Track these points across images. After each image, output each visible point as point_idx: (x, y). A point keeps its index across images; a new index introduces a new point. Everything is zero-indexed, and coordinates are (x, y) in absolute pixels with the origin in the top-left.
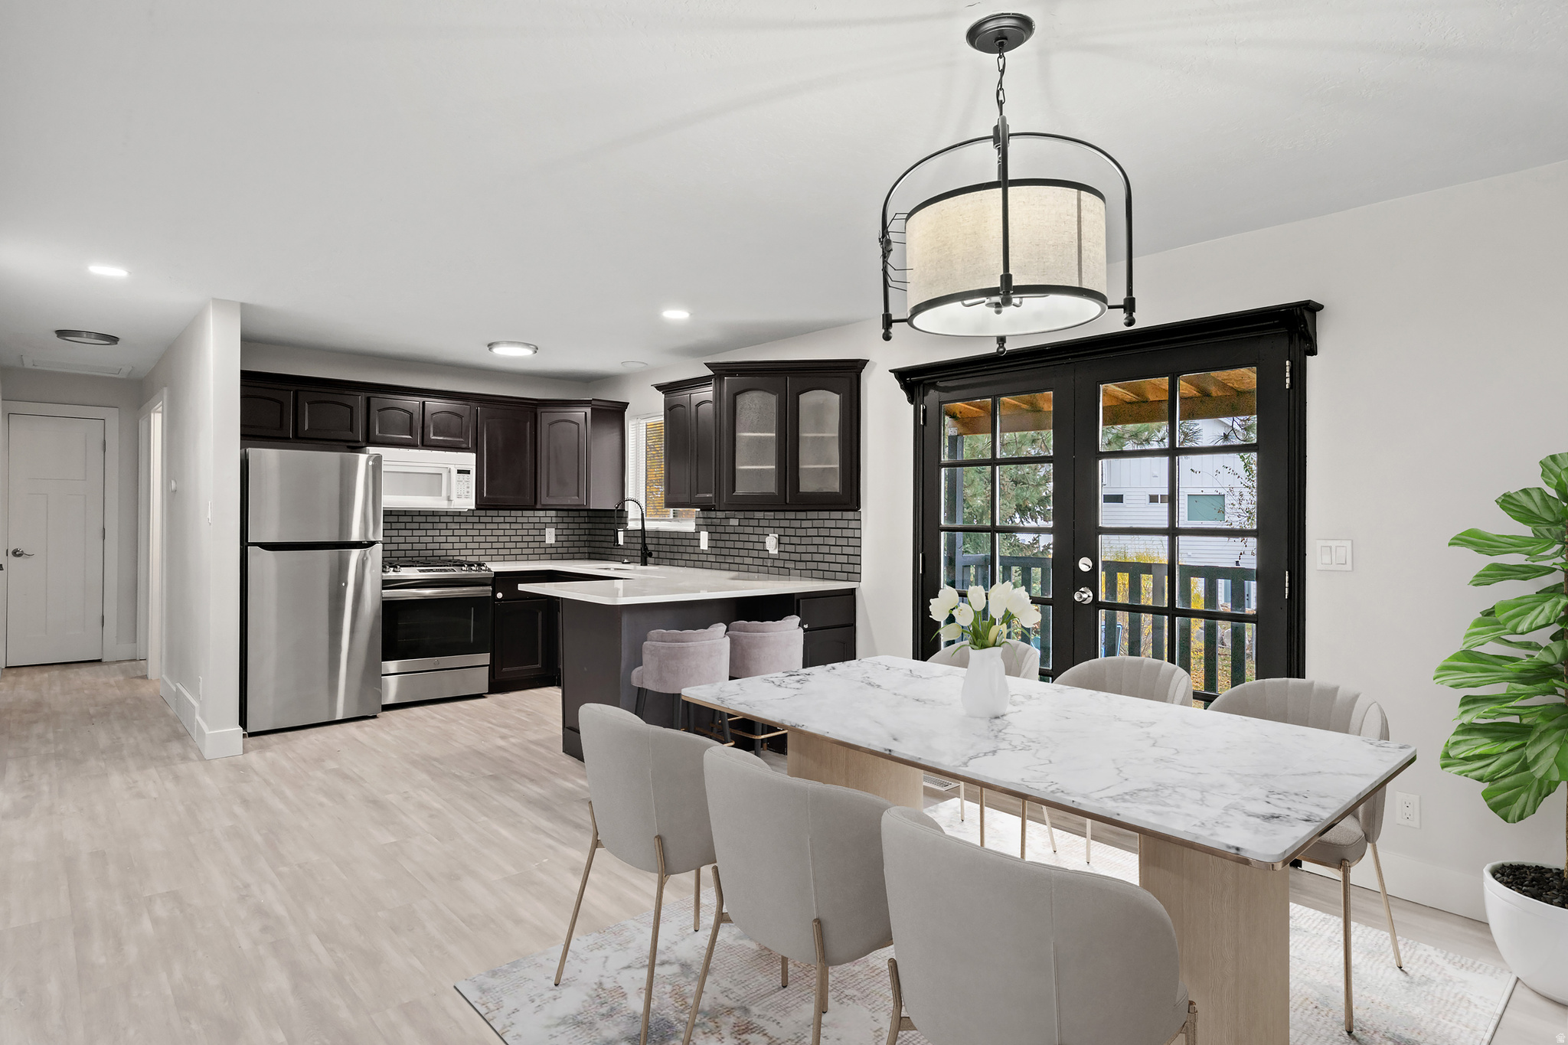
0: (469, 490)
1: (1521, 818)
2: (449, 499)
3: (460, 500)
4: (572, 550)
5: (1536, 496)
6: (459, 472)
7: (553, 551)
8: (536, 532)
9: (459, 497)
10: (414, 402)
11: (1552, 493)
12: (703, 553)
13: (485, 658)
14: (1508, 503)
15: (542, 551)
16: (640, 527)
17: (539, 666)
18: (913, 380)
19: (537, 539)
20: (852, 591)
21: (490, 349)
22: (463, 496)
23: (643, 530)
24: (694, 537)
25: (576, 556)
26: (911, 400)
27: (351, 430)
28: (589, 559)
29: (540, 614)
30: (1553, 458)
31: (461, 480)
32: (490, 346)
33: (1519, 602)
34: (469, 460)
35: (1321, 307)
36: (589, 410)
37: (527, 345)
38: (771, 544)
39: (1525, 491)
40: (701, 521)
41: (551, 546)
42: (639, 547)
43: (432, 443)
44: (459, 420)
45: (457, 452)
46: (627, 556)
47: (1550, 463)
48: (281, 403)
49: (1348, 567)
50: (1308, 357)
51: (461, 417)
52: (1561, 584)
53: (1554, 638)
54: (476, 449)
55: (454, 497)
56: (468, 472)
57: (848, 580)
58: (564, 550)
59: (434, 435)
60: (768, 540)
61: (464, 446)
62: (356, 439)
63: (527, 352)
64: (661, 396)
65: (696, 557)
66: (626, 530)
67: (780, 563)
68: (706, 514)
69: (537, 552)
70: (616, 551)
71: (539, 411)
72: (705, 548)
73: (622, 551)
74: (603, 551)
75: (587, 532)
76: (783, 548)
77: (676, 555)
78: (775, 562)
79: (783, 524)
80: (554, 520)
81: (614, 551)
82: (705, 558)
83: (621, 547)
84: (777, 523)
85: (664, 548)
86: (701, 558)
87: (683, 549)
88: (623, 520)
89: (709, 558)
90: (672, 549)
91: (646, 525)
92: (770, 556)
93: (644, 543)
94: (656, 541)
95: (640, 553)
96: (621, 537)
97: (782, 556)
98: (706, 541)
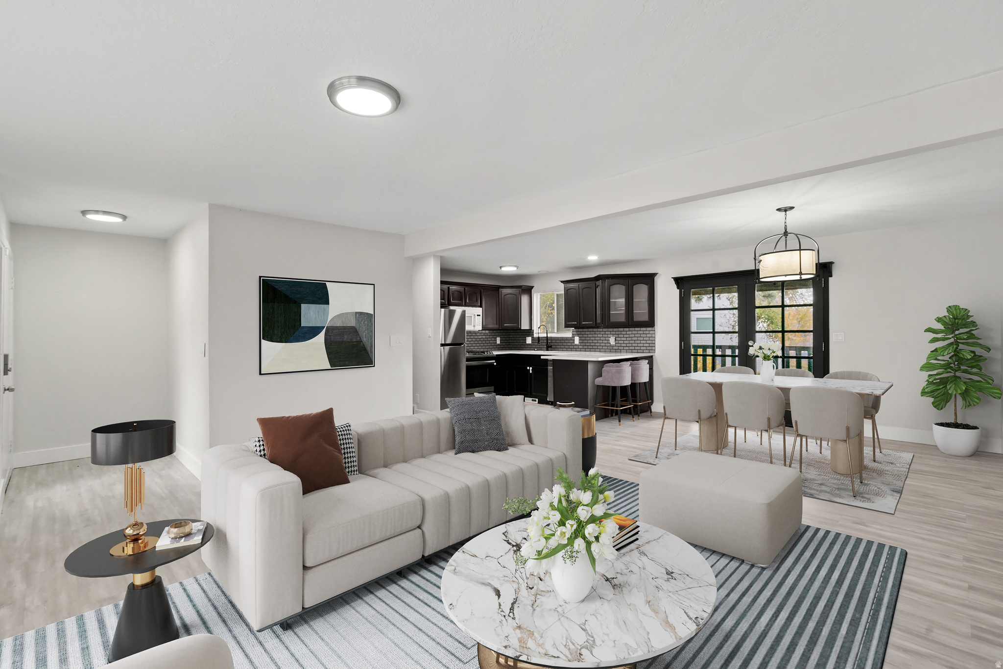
0: (480, 323)
1: (942, 409)
2: (474, 326)
3: (477, 327)
4: (505, 346)
5: (947, 318)
6: (478, 315)
7: (499, 346)
8: (494, 339)
9: (477, 325)
11: (951, 317)
12: (576, 345)
13: (493, 388)
14: (939, 320)
15: (496, 347)
18: (679, 281)
19: (494, 341)
20: (652, 357)
23: (547, 337)
24: (572, 339)
25: (508, 347)
26: (678, 288)
27: (444, 299)
28: (514, 347)
30: (950, 307)
31: (478, 318)
32: (501, 267)
33: (943, 347)
34: (479, 311)
35: (834, 263)
36: (520, 290)
37: (515, 266)
38: (612, 341)
39: (945, 316)
40: (575, 333)
41: (499, 345)
42: (545, 344)
43: (468, 304)
44: (476, 295)
45: (477, 307)
46: (536, 348)
47: (949, 308)
49: (843, 340)
50: (830, 278)
52: (953, 342)
53: (950, 358)
54: (482, 306)
56: (480, 315)
57: (649, 353)
59: (468, 301)
60: (610, 339)
63: (514, 269)
64: (562, 285)
65: (572, 347)
66: (533, 338)
67: (614, 348)
68: (577, 330)
69: (494, 347)
70: (527, 346)
71: (500, 290)
72: (575, 343)
73: (530, 346)
74: (519, 346)
75: (510, 339)
76: (617, 342)
77: (562, 347)
78: (611, 348)
79: (617, 333)
80: (500, 334)
81: (526, 346)
82: (577, 347)
83: (529, 344)
84: (614, 333)
85: (555, 344)
86: (575, 347)
87: (565, 344)
88: (531, 334)
89: (580, 347)
90: (559, 344)
91: (549, 335)
92: (609, 345)
93: (547, 342)
94: (553, 341)
95: (545, 346)
96: (529, 340)
97: (617, 345)
98: (577, 340)
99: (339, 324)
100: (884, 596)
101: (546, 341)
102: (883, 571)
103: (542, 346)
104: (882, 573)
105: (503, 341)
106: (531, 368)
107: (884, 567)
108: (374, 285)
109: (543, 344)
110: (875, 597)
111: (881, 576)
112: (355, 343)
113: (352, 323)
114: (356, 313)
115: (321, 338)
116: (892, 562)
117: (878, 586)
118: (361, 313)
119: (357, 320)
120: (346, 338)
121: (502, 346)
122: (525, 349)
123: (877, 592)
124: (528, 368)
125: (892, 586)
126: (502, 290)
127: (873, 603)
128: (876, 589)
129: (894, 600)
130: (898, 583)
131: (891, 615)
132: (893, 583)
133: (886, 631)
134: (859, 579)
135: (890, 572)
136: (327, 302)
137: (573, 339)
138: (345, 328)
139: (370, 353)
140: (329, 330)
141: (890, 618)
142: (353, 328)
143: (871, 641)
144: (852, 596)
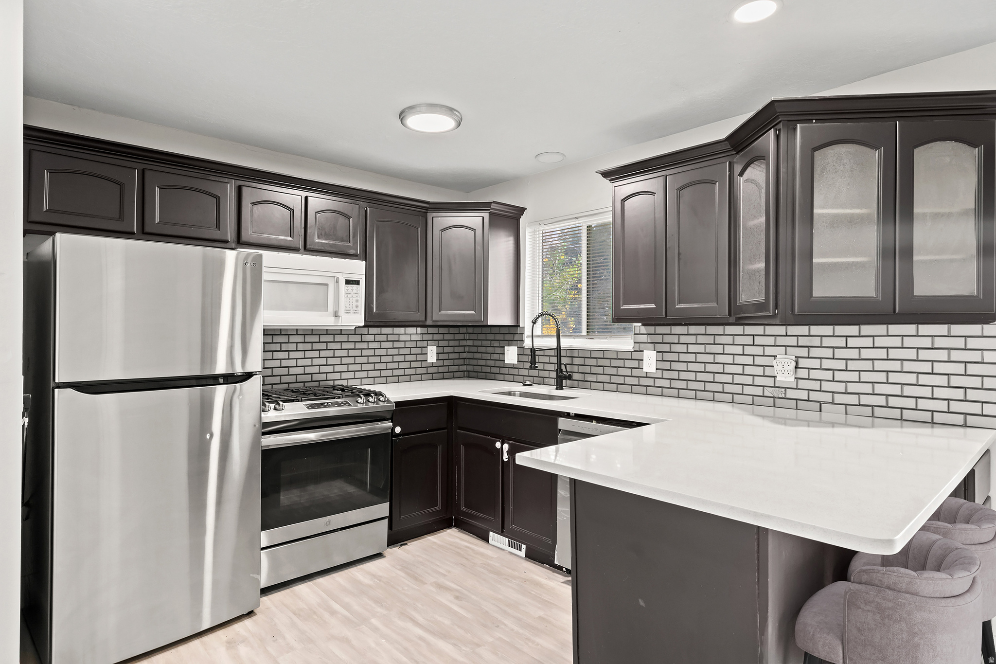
0: (359, 304)
2: (336, 315)
3: (347, 315)
4: (452, 369)
6: (348, 282)
7: (433, 370)
8: (418, 351)
9: (347, 312)
10: (293, 197)
12: (648, 376)
13: (383, 509)
15: (424, 371)
16: (555, 345)
17: (438, 508)
19: (419, 358)
22: (352, 311)
23: (559, 348)
24: (636, 357)
25: (457, 374)
27: (218, 226)
28: (469, 377)
29: (440, 448)
31: (350, 291)
34: (357, 268)
36: (486, 215)
37: (450, 111)
38: (785, 368)
40: (644, 338)
41: (435, 365)
42: (553, 367)
43: (316, 247)
44: (347, 221)
45: (345, 258)
46: (529, 376)
48: (121, 185)
51: (348, 217)
54: (365, 255)
55: (342, 312)
56: (357, 283)
58: (445, 369)
59: (318, 237)
60: (775, 362)
61: (352, 252)
62: (223, 238)
65: (635, 381)
66: (521, 348)
67: (790, 394)
68: (651, 329)
69: (419, 371)
70: (506, 371)
71: (430, 215)
72: (645, 370)
73: (515, 372)
74: (488, 369)
75: (467, 349)
76: (803, 373)
77: (601, 378)
78: (779, 393)
79: (803, 341)
80: (436, 337)
81: (503, 371)
82: (650, 382)
83: (512, 367)
84: (793, 341)
85: (581, 369)
86: (644, 381)
87: (613, 371)
88: (517, 337)
89: (659, 383)
90: (595, 370)
91: (565, 343)
92: (769, 382)
93: (559, 363)
94: (577, 361)
95: (554, 375)
96: (511, 355)
97: (802, 384)
98: (650, 361)
101: (554, 360)
103: (546, 374)
105: (445, 356)
106: (506, 447)
109: (548, 367)
121: (441, 369)
122: (502, 377)
124: (498, 445)
126: (434, 215)
137: (636, 355)
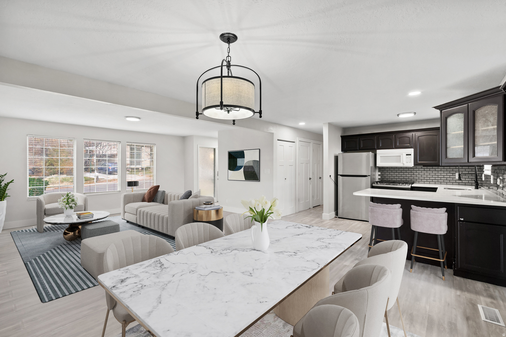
0: (411, 160)
2: (403, 163)
3: (407, 163)
10: (392, 136)
21: (398, 116)
27: (373, 146)
31: (407, 157)
32: (398, 115)
34: (411, 151)
43: (398, 147)
44: (408, 138)
45: (406, 149)
48: (356, 142)
54: (414, 147)
56: (410, 155)
59: (399, 144)
61: (409, 147)
62: (375, 148)
63: (412, 115)
99: (247, 165)
100: (38, 279)
102: (46, 286)
104: (45, 285)
107: (46, 288)
108: (259, 149)
110: (40, 277)
111: (44, 284)
112: (253, 172)
113: (252, 164)
114: (253, 160)
115: (242, 170)
116: (45, 292)
117: (42, 280)
118: (255, 161)
119: (253, 163)
120: (249, 170)
123: (41, 278)
125: (37, 283)
127: (39, 275)
128: (42, 279)
129: (33, 280)
130: (36, 285)
131: (31, 276)
132: (38, 284)
133: (29, 272)
134: (51, 278)
135: (42, 287)
136: (244, 157)
138: (250, 166)
139: (257, 176)
140: (245, 167)
141: (30, 275)
142: (252, 166)
143: (32, 268)
144: (48, 273)
